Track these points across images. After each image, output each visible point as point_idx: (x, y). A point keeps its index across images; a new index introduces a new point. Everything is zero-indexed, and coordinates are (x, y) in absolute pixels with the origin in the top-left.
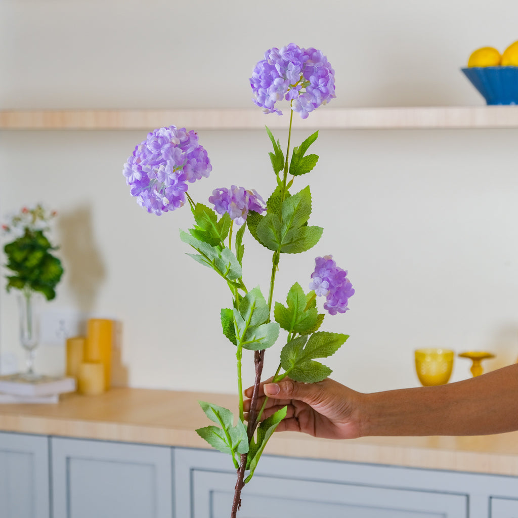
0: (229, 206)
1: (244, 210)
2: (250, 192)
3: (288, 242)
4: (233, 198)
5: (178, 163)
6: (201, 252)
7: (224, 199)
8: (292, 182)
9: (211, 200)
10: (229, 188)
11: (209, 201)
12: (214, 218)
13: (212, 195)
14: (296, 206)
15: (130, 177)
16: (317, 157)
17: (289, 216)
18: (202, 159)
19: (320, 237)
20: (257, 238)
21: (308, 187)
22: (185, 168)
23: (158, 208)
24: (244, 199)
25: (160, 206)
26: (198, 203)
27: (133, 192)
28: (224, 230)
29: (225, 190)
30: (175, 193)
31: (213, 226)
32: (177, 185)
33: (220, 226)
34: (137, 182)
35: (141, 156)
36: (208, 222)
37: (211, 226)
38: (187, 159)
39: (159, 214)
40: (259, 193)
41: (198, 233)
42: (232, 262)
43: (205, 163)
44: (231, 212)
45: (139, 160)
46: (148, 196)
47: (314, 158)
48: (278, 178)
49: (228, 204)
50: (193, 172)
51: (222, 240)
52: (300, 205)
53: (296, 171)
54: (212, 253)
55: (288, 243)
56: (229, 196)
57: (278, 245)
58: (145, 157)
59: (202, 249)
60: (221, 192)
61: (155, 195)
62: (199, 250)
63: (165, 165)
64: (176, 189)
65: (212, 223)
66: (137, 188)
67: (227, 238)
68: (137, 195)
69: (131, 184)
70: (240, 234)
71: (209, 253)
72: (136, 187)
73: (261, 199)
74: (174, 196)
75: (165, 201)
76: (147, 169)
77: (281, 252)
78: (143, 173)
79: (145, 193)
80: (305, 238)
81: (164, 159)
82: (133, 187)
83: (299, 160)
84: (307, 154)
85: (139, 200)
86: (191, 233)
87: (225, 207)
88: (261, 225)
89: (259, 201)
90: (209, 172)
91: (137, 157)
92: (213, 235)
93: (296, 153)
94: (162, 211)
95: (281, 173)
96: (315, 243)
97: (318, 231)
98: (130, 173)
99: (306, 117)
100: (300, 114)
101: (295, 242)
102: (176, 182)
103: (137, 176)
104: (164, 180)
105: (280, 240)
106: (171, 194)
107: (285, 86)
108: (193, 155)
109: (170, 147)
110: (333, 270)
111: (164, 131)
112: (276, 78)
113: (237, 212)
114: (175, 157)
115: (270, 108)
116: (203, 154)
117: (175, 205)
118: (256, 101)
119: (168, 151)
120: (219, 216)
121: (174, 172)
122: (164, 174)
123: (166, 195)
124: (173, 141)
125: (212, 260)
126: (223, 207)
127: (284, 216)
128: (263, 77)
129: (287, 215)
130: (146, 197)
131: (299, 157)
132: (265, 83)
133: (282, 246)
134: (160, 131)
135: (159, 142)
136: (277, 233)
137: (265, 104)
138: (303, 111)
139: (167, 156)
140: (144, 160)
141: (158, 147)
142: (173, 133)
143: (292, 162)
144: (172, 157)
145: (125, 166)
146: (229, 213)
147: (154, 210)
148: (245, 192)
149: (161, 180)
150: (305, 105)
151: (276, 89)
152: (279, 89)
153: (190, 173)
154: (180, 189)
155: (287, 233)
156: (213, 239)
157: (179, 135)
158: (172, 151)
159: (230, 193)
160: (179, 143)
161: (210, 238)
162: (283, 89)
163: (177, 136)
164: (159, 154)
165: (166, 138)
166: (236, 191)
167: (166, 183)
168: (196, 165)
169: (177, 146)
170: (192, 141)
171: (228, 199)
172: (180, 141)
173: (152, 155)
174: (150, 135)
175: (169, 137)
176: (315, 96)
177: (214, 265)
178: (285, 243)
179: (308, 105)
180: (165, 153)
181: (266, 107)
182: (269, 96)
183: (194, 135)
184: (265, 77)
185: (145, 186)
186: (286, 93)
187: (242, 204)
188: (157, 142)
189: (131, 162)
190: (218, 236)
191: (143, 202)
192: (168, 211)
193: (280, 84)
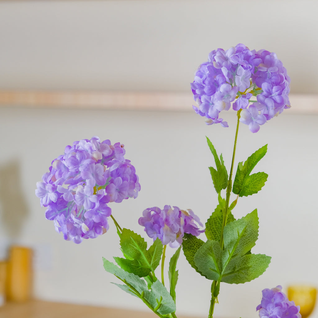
0: (161, 230)
1: (178, 235)
2: (186, 212)
3: (229, 271)
4: (167, 220)
5: (100, 183)
6: (128, 284)
7: (156, 222)
8: (235, 202)
9: (142, 222)
10: (162, 208)
11: (139, 223)
12: (143, 244)
13: (142, 216)
14: (241, 232)
15: (44, 199)
16: (266, 176)
17: (232, 242)
18: (128, 177)
19: (267, 266)
20: (193, 266)
21: (256, 210)
22: (107, 189)
23: (77, 234)
24: (178, 221)
25: (79, 232)
26: (124, 229)
27: (48, 215)
28: (155, 258)
29: (157, 210)
30: (95, 219)
31: (142, 253)
32: (98, 209)
33: (149, 254)
34: (52, 203)
35: (57, 173)
36: (136, 250)
37: (139, 255)
38: (110, 178)
39: (78, 242)
40: (195, 213)
41: (123, 262)
42: (164, 298)
43: (132, 182)
44: (164, 237)
45: (54, 179)
46: (65, 221)
47: (263, 177)
48: (220, 197)
49: (160, 227)
50: (117, 193)
51: (152, 269)
52: (245, 231)
53: (240, 191)
54: (141, 286)
55: (230, 273)
56: (162, 219)
57: (218, 275)
58: (60, 174)
59: (130, 281)
60: (152, 213)
61: (72, 220)
62: (126, 282)
63: (84, 184)
64: (96, 214)
65: (141, 251)
66: (52, 211)
67: (159, 267)
68: (53, 219)
69: (45, 206)
70: (174, 260)
71: (138, 286)
72: (51, 210)
73: (197, 220)
74: (94, 223)
75: (84, 228)
76: (63, 189)
77: (221, 281)
78: (59, 194)
79: (61, 218)
80: (249, 267)
81: (83, 178)
82: (48, 208)
83: (244, 177)
84: (254, 171)
85: (56, 223)
86: (116, 261)
87: (157, 231)
88: (200, 251)
89: (195, 222)
90: (137, 192)
91: (52, 175)
92: (142, 265)
93: (241, 170)
94: (82, 238)
95: (224, 192)
96: (261, 273)
97: (265, 260)
98: (43, 193)
99: (256, 131)
100: (250, 127)
101: (238, 271)
102: (97, 205)
103: (52, 197)
104: (83, 202)
105: (221, 269)
106: (91, 219)
107: (232, 94)
108: (117, 173)
109: (90, 164)
110: (283, 306)
111: (84, 144)
112: (222, 83)
113: (171, 236)
114: (96, 175)
115: (214, 119)
116: (130, 171)
117: (96, 232)
118: (197, 110)
119: (87, 169)
120: (150, 242)
121: (94, 193)
122: (82, 196)
123: (85, 220)
124: (95, 156)
125: (141, 292)
126: (155, 230)
127: (226, 241)
128: (207, 82)
129: (229, 241)
130: (63, 221)
131: (245, 175)
132: (210, 90)
133: (223, 275)
134: (80, 144)
135: (78, 157)
136: (217, 262)
137: (209, 114)
138: (253, 124)
139: (86, 174)
140: (60, 179)
141: (76, 163)
142: (94, 147)
143: (236, 180)
144: (93, 175)
145: (39, 185)
146: (162, 238)
147: (72, 237)
148: (179, 211)
149: (80, 203)
150: (256, 117)
151: (222, 97)
152: (226, 97)
153: (114, 194)
154: (102, 213)
155: (230, 262)
156: (141, 269)
157: (101, 148)
158: (92, 168)
159: (162, 214)
160: (101, 158)
161: (138, 267)
162: (231, 97)
163: (99, 150)
164: (77, 172)
165: (87, 151)
166: (170, 213)
167: (86, 207)
168: (122, 185)
169: (99, 161)
170: (117, 155)
171: (160, 221)
172: (103, 155)
173: (69, 173)
174: (68, 148)
175: (89, 151)
176: (267, 106)
177: (143, 298)
178: (227, 272)
179: (259, 116)
180: (84, 170)
181: (209, 117)
182: (213, 104)
183: (119, 148)
184: (209, 83)
185: (61, 209)
186: (234, 102)
187: (177, 227)
188: (74, 157)
189: (46, 179)
190: (148, 265)
191: (60, 226)
192: (88, 238)
193: (227, 92)
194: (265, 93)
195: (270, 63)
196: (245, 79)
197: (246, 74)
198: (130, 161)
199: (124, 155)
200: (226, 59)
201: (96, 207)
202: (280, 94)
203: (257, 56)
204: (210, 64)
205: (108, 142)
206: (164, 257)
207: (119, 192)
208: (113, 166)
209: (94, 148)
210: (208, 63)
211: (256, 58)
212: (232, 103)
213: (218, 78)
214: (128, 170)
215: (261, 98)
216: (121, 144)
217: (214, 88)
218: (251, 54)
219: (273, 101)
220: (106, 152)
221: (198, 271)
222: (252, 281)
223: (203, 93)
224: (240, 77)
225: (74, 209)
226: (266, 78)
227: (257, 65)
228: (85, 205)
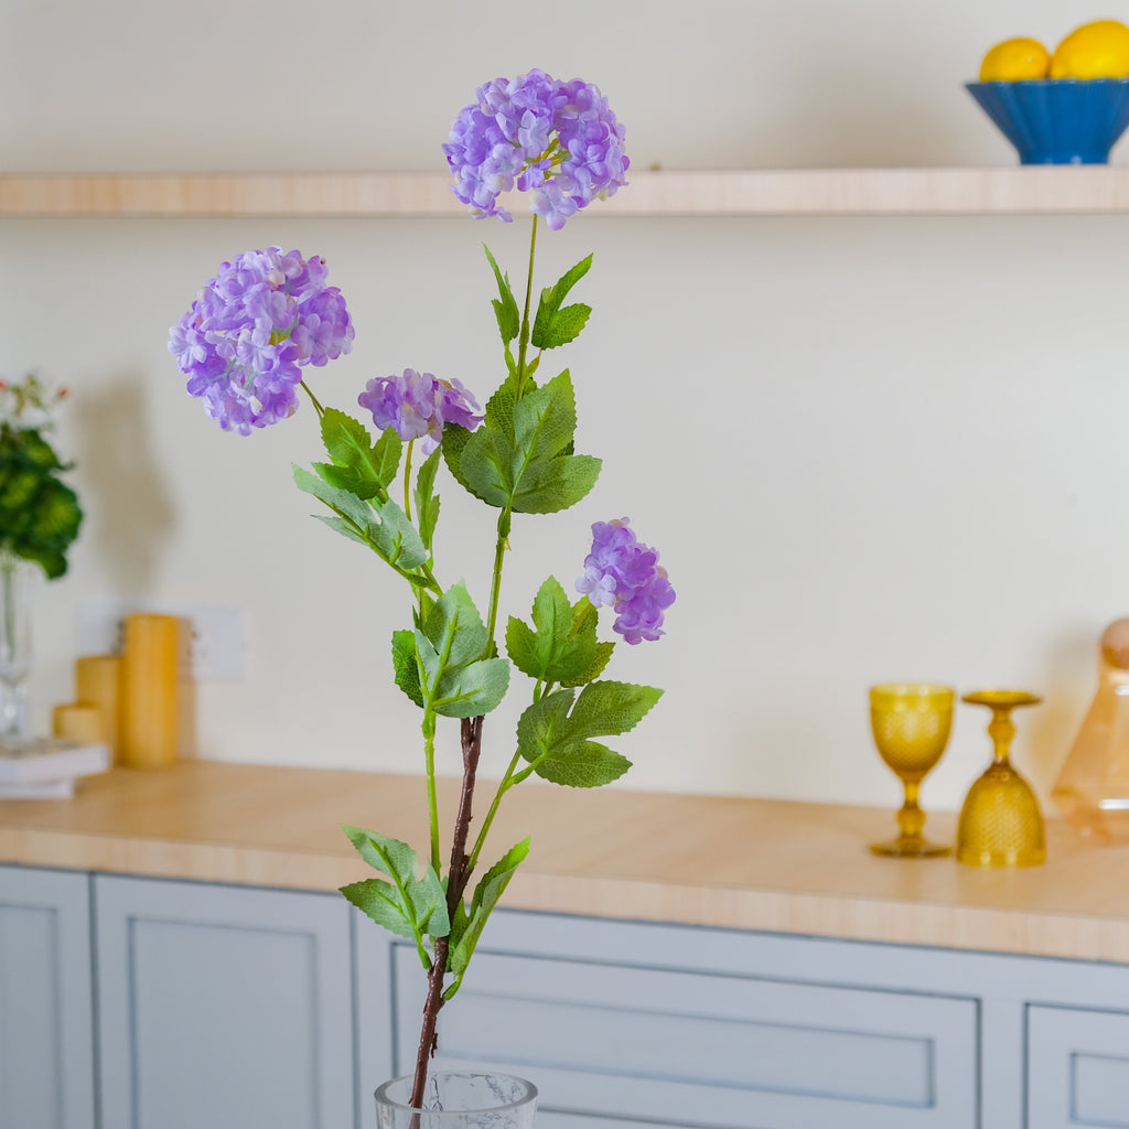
0: (398, 412)
1: (432, 420)
2: (446, 383)
3: (527, 489)
4: (408, 395)
5: (279, 325)
6: (340, 513)
7: (389, 399)
8: (536, 361)
9: (364, 400)
10: (400, 374)
11: (359, 403)
12: (363, 439)
13: (365, 391)
14: (543, 413)
15: (184, 357)
16: (588, 310)
17: (528, 434)
18: (333, 315)
19: (596, 478)
20: (462, 481)
21: (567, 371)
22: (294, 335)
23: (244, 420)
24: (431, 398)
25: (248, 416)
26: (329, 409)
27: (191, 387)
28: (387, 464)
29: (393, 381)
30: (273, 388)
31: (363, 455)
32: (278, 371)
33: (376, 457)
34: (197, 365)
35: (204, 311)
36: (352, 448)
37: (356, 458)
38: (299, 316)
39: (245, 433)
40: (466, 387)
41: (330, 471)
42: (403, 532)
43: (340, 323)
44: (403, 423)
45: (200, 319)
46: (220, 395)
47: (583, 311)
48: (508, 354)
49: (396, 406)
50: (312, 343)
51: (382, 484)
52: (550, 411)
53: (543, 341)
54: (363, 514)
55: (529, 492)
56: (400, 392)
57: (507, 496)
58: (210, 312)
59: (342, 506)
60: (385, 384)
61: (233, 393)
62: (335, 508)
63: (252, 327)
64: (275, 379)
65: (360, 450)
66: (198, 380)
68: (200, 394)
69: (186, 370)
70: (427, 473)
71: (357, 514)
72: (196, 377)
73: (470, 397)
74: (272, 395)
75: (255, 405)
76: (216, 337)
77: (514, 510)
78: (210, 348)
79: (214, 389)
80: (564, 482)
81: (250, 316)
82: (192, 374)
83: (551, 315)
84: (566, 302)
85: (206, 402)
86: (317, 470)
87: (391, 414)
88: (470, 450)
89: (467, 403)
90: (350, 343)
91: (196, 314)
92: (363, 476)
93: (546, 302)
94: (252, 427)
95: (515, 343)
96: (586, 492)
98: (182, 346)
99: (559, 226)
100: (549, 219)
101: (544, 488)
102: (277, 362)
103: (198, 353)
104: (251, 359)
105: (511, 484)
106: (266, 390)
107: (515, 161)
108: (312, 306)
109: (262, 291)
110: (629, 550)
111: (252, 257)
112: (496, 143)
113: (417, 424)
114: (274, 312)
115: (486, 207)
116: (336, 305)
117: (276, 411)
118: (457, 193)
119: (257, 300)
120: (376, 434)
121: (272, 342)
122: (250, 348)
123: (255, 392)
124: (271, 278)
125: (363, 528)
126: (388, 414)
127: (520, 432)
128: (468, 142)
129: (525, 432)
130: (217, 396)
131: (552, 310)
132: (474, 154)
133: (515, 496)
134: (246, 258)
135: (241, 280)
136: (503, 470)
137: (475, 199)
138: (552, 215)
139: (255, 309)
140: (209, 319)
141: (237, 291)
142: (270, 261)
143: (538, 321)
144: (267, 310)
145: (173, 332)
146: (399, 428)
147: (234, 425)
148: (434, 382)
149: (245, 360)
150: (558, 201)
151: (496, 168)
152: (503, 167)
153: (307, 345)
154: (285, 378)
155: (526, 470)
156: (363, 483)
157: (283, 265)
158: (266, 298)
159: (400, 384)
160: (284, 282)
161: (356, 481)
162: (513, 166)
163: (279, 268)
164: (240, 307)
165: (257, 272)
166: (415, 381)
167: (256, 367)
168: (320, 328)
169: (280, 288)
170: (312, 277)
171: (395, 395)
172: (286, 278)
173: (226, 309)
174: (224, 268)
175: (262, 269)
176: (579, 182)
177: (368, 537)
178: (522, 491)
179: (563, 200)
180: (251, 302)
181: (476, 205)
182: (482, 181)
183: (317, 264)
184: (473, 143)
185: (216, 375)
186: (520, 176)
187: (428, 408)
188: (235, 280)
189: (185, 324)
190: (375, 476)
191: (212, 408)
192: (264, 426)
193: (505, 158)
194: (575, 158)
195: (586, 105)
196: (538, 134)
197: (540, 124)
198: (339, 290)
199: (324, 277)
200: (506, 98)
201: (274, 366)
202: (601, 160)
203: (562, 91)
204: (477, 109)
205: (297, 254)
206: (408, 467)
207: (316, 341)
208: (303, 295)
209: (271, 265)
210: (476, 106)
211: (559, 94)
212: (516, 179)
213: (489, 134)
214: (333, 303)
215: (568, 166)
216: (321, 257)
217: (481, 154)
218: (550, 87)
219: (588, 173)
220: (292, 272)
221: (470, 490)
222: (571, 507)
223: (463, 162)
224: (529, 132)
225: (239, 378)
226: (575, 131)
227: (560, 108)
228: (254, 364)
